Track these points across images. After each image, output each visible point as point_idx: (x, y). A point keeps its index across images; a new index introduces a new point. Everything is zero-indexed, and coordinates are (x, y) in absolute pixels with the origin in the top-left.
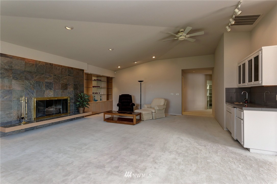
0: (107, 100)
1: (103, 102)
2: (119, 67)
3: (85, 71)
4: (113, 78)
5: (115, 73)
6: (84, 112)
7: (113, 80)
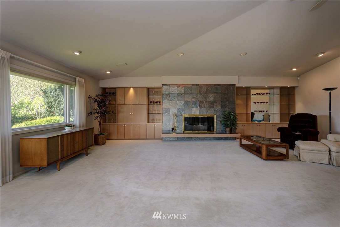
0: (280, 122)
1: (272, 125)
2: (294, 70)
3: (236, 86)
4: (296, 88)
5: (299, 79)
6: (231, 133)
7: (296, 90)
